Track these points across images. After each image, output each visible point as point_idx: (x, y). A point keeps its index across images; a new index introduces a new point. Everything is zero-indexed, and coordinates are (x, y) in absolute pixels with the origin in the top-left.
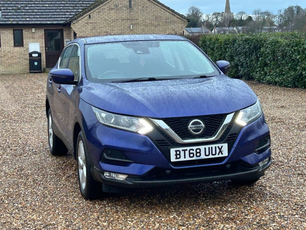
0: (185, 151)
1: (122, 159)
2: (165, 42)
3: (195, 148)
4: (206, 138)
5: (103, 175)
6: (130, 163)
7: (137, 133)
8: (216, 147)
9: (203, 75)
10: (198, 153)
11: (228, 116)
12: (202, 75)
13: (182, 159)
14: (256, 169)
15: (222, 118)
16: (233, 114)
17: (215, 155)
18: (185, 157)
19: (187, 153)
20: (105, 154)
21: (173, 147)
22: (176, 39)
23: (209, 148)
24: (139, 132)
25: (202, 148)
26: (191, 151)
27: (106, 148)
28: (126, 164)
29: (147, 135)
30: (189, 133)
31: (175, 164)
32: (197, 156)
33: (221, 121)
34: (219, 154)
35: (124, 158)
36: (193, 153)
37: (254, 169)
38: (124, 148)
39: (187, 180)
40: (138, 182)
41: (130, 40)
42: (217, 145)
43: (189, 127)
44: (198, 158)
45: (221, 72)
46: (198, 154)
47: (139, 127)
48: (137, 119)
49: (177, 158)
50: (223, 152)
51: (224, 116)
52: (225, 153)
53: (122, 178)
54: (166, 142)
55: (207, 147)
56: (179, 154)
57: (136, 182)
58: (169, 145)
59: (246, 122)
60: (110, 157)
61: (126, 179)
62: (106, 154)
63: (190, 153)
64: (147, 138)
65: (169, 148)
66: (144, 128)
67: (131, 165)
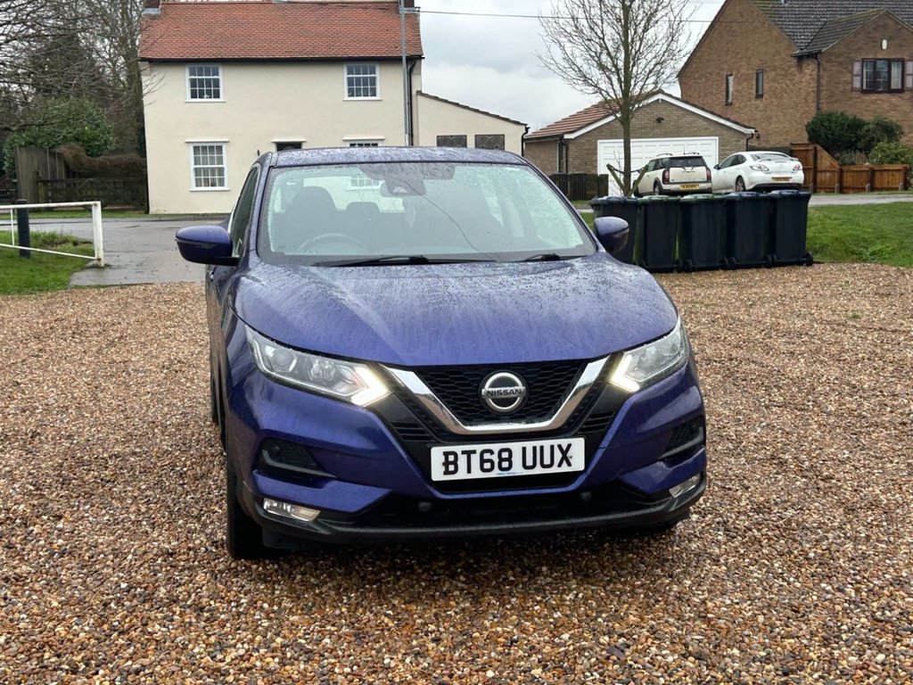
0: (469, 453)
1: (308, 467)
2: (470, 167)
3: (496, 447)
4: (527, 423)
5: (261, 504)
6: (327, 480)
7: (347, 402)
8: (552, 447)
9: (551, 253)
10: (505, 460)
11: (590, 365)
12: (547, 253)
13: (462, 475)
14: (660, 504)
15: (575, 372)
16: (604, 360)
17: (550, 466)
18: (469, 471)
19: (475, 459)
20: (265, 454)
21: (439, 444)
22: (499, 160)
23: (535, 448)
24: (353, 400)
25: (516, 447)
26: (487, 456)
27: (267, 438)
28: (315, 482)
29: (371, 409)
30: (482, 408)
31: (442, 486)
32: (501, 468)
33: (571, 378)
34: (560, 465)
35: (314, 464)
36: (492, 462)
37: (654, 506)
38: (312, 441)
39: (474, 528)
40: (344, 529)
41: (383, 160)
42: (555, 442)
43: (483, 390)
44: (505, 474)
45: (600, 245)
46: (505, 464)
47: (355, 385)
48: (351, 367)
50: (571, 461)
51: (579, 365)
52: (578, 463)
53: (305, 515)
54: (421, 429)
55: (529, 445)
56: (455, 463)
57: (340, 529)
58: (428, 438)
59: (640, 383)
60: (281, 461)
61: (315, 521)
62: (269, 454)
63: (483, 461)
64: (372, 415)
65: (428, 445)
66: (366, 390)
67: (328, 486)
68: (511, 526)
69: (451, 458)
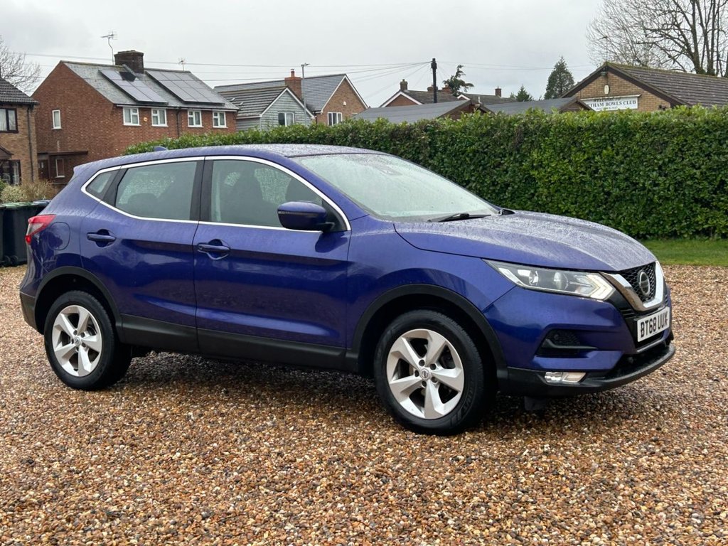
0: (646, 322)
1: (578, 345)
3: (652, 317)
6: (588, 351)
8: (664, 314)
10: (655, 324)
13: (645, 337)
17: (663, 326)
18: (647, 334)
20: (549, 341)
23: (660, 315)
24: (593, 296)
25: (656, 315)
26: (651, 323)
27: (550, 331)
28: (581, 354)
29: (609, 300)
31: (640, 345)
32: (654, 330)
38: (585, 326)
42: (664, 311)
43: (640, 283)
44: (655, 333)
46: (655, 327)
47: (593, 287)
49: (642, 336)
53: (573, 379)
54: (628, 310)
56: (644, 329)
58: (634, 316)
60: (559, 344)
61: (582, 381)
62: (552, 341)
63: (650, 326)
64: (608, 303)
65: (635, 320)
66: (600, 290)
67: (591, 355)
69: (643, 326)
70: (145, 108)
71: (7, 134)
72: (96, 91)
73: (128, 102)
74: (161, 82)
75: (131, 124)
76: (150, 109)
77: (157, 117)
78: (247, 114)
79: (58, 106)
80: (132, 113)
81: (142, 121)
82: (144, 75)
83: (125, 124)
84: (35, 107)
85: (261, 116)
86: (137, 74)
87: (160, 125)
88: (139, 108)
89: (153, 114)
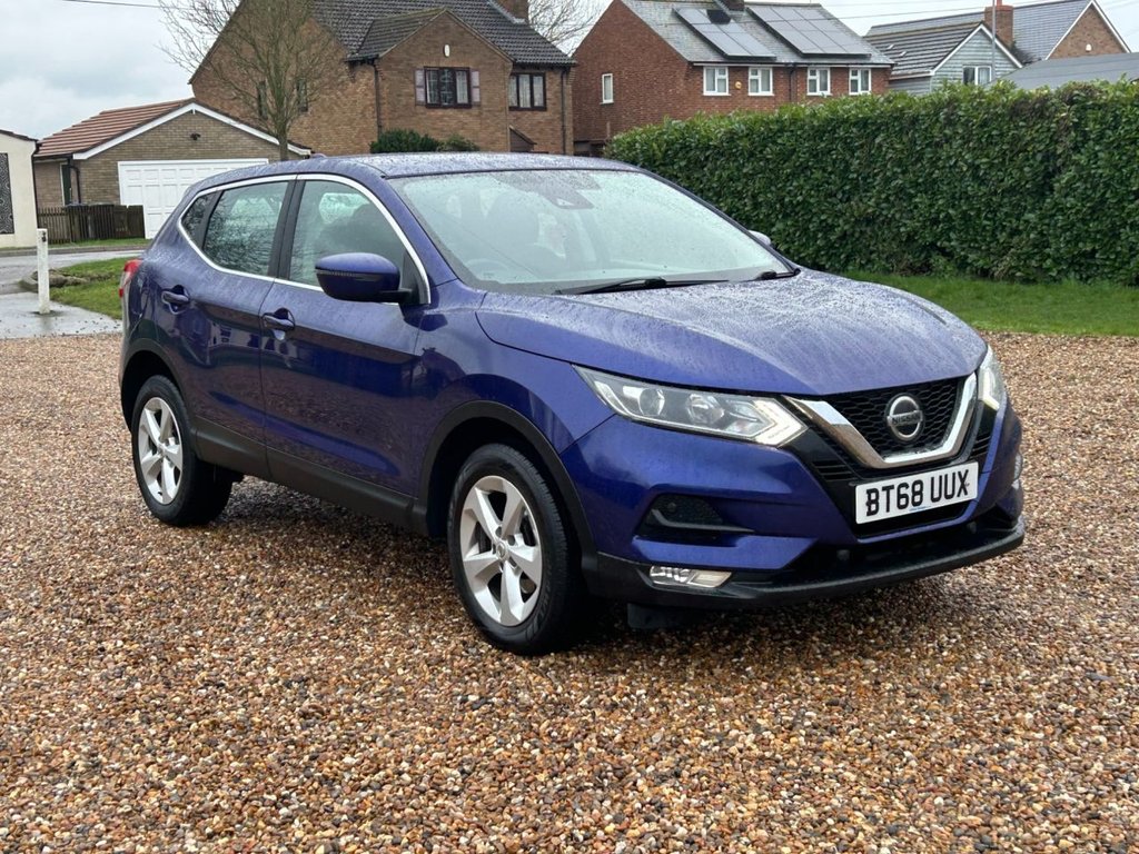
0: (888, 489)
1: (715, 524)
3: (910, 480)
4: (929, 451)
5: (648, 573)
6: (739, 536)
7: (755, 443)
8: (954, 475)
10: (917, 493)
11: (966, 381)
13: (882, 515)
17: (952, 496)
18: (888, 510)
19: (893, 494)
21: (861, 482)
23: (941, 477)
24: (759, 439)
25: (925, 477)
26: (903, 491)
27: (659, 496)
28: (725, 540)
29: (788, 447)
30: (888, 438)
31: (865, 529)
32: (915, 504)
34: (958, 496)
35: (720, 520)
36: (906, 496)
38: (726, 492)
40: (771, 590)
42: (956, 469)
44: (917, 509)
46: (917, 499)
47: (762, 422)
48: (753, 403)
49: (870, 513)
50: (967, 488)
52: (973, 492)
53: (709, 581)
54: (842, 466)
55: (936, 474)
56: (876, 502)
57: (765, 590)
58: (849, 476)
60: (678, 521)
61: (726, 584)
62: (663, 513)
63: (900, 496)
64: (789, 455)
65: (851, 485)
66: (775, 427)
67: (742, 542)
68: (916, 567)
69: (873, 496)
70: (739, 66)
71: (529, 113)
72: (665, 42)
73: (713, 57)
74: (770, 24)
75: (715, 93)
76: (747, 68)
77: (757, 81)
78: (910, 72)
79: (610, 68)
80: (718, 76)
81: (733, 88)
82: (745, 14)
83: (706, 93)
84: (572, 70)
85: (932, 73)
86: (734, 13)
87: (761, 93)
88: (729, 67)
89: (751, 77)
